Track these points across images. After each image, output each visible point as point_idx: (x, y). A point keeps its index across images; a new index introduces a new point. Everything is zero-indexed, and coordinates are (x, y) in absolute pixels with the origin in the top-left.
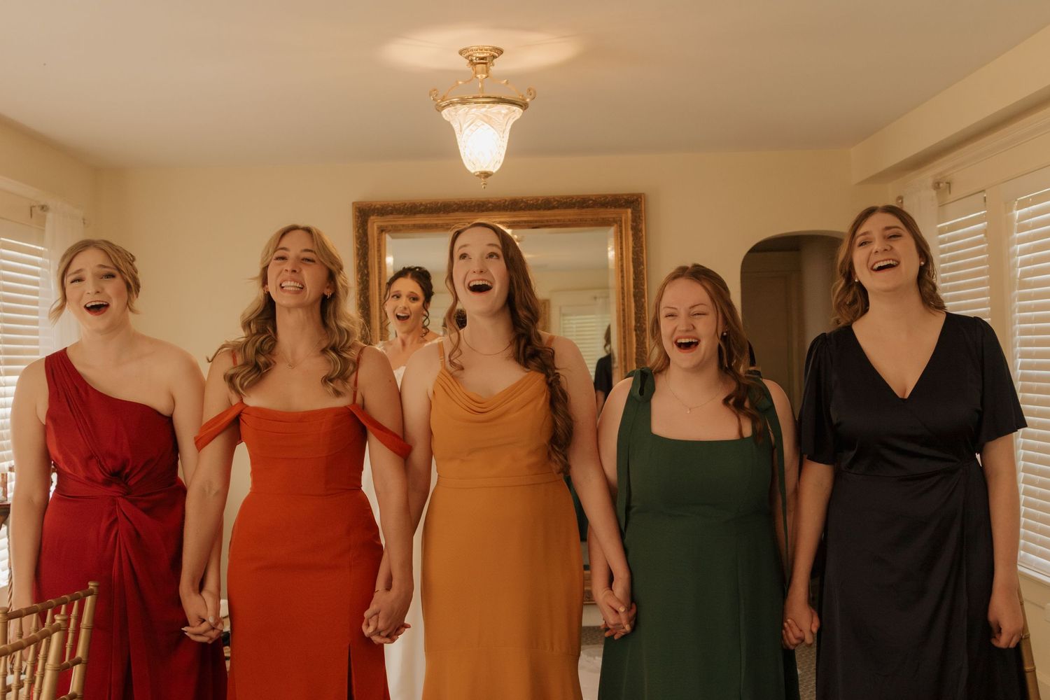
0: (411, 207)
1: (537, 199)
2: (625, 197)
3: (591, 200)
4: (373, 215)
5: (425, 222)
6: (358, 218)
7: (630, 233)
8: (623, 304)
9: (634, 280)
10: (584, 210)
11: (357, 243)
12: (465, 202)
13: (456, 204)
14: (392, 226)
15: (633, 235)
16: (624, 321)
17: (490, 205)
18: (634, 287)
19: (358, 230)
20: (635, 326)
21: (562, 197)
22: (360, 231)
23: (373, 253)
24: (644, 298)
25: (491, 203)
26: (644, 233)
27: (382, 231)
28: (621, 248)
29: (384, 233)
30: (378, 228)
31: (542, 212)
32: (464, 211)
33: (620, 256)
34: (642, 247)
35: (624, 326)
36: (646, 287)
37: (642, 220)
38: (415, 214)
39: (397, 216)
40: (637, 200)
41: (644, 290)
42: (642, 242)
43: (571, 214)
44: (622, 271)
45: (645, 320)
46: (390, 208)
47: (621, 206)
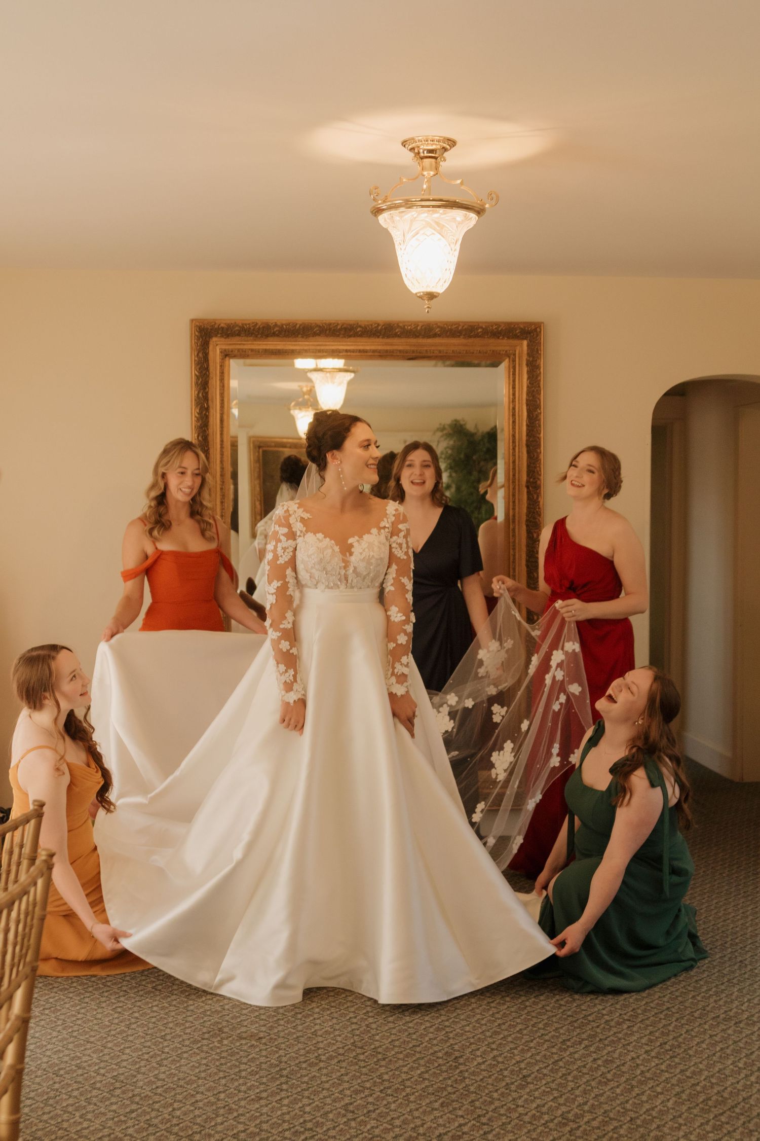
0: (263, 327)
1: (416, 324)
2: (522, 326)
3: (482, 328)
4: (216, 336)
5: (279, 347)
6: (198, 339)
7: (525, 369)
8: (514, 455)
9: (527, 425)
10: (471, 340)
11: (195, 369)
12: (330, 324)
13: (320, 327)
14: (239, 350)
15: (528, 371)
16: (514, 475)
17: (359, 329)
18: (527, 435)
19: (198, 355)
20: (528, 481)
21: (446, 323)
22: (200, 355)
23: (214, 382)
24: (540, 448)
25: (360, 326)
26: (542, 370)
27: (226, 355)
28: (514, 388)
29: (227, 358)
30: (221, 352)
31: (421, 341)
32: (327, 336)
33: (511, 397)
34: (539, 387)
35: (514, 482)
36: (542, 435)
37: (540, 354)
38: (267, 336)
39: (246, 338)
40: (536, 328)
41: (539, 439)
42: (540, 380)
43: (456, 344)
44: (514, 415)
45: (540, 475)
46: (237, 328)
47: (516, 337)
